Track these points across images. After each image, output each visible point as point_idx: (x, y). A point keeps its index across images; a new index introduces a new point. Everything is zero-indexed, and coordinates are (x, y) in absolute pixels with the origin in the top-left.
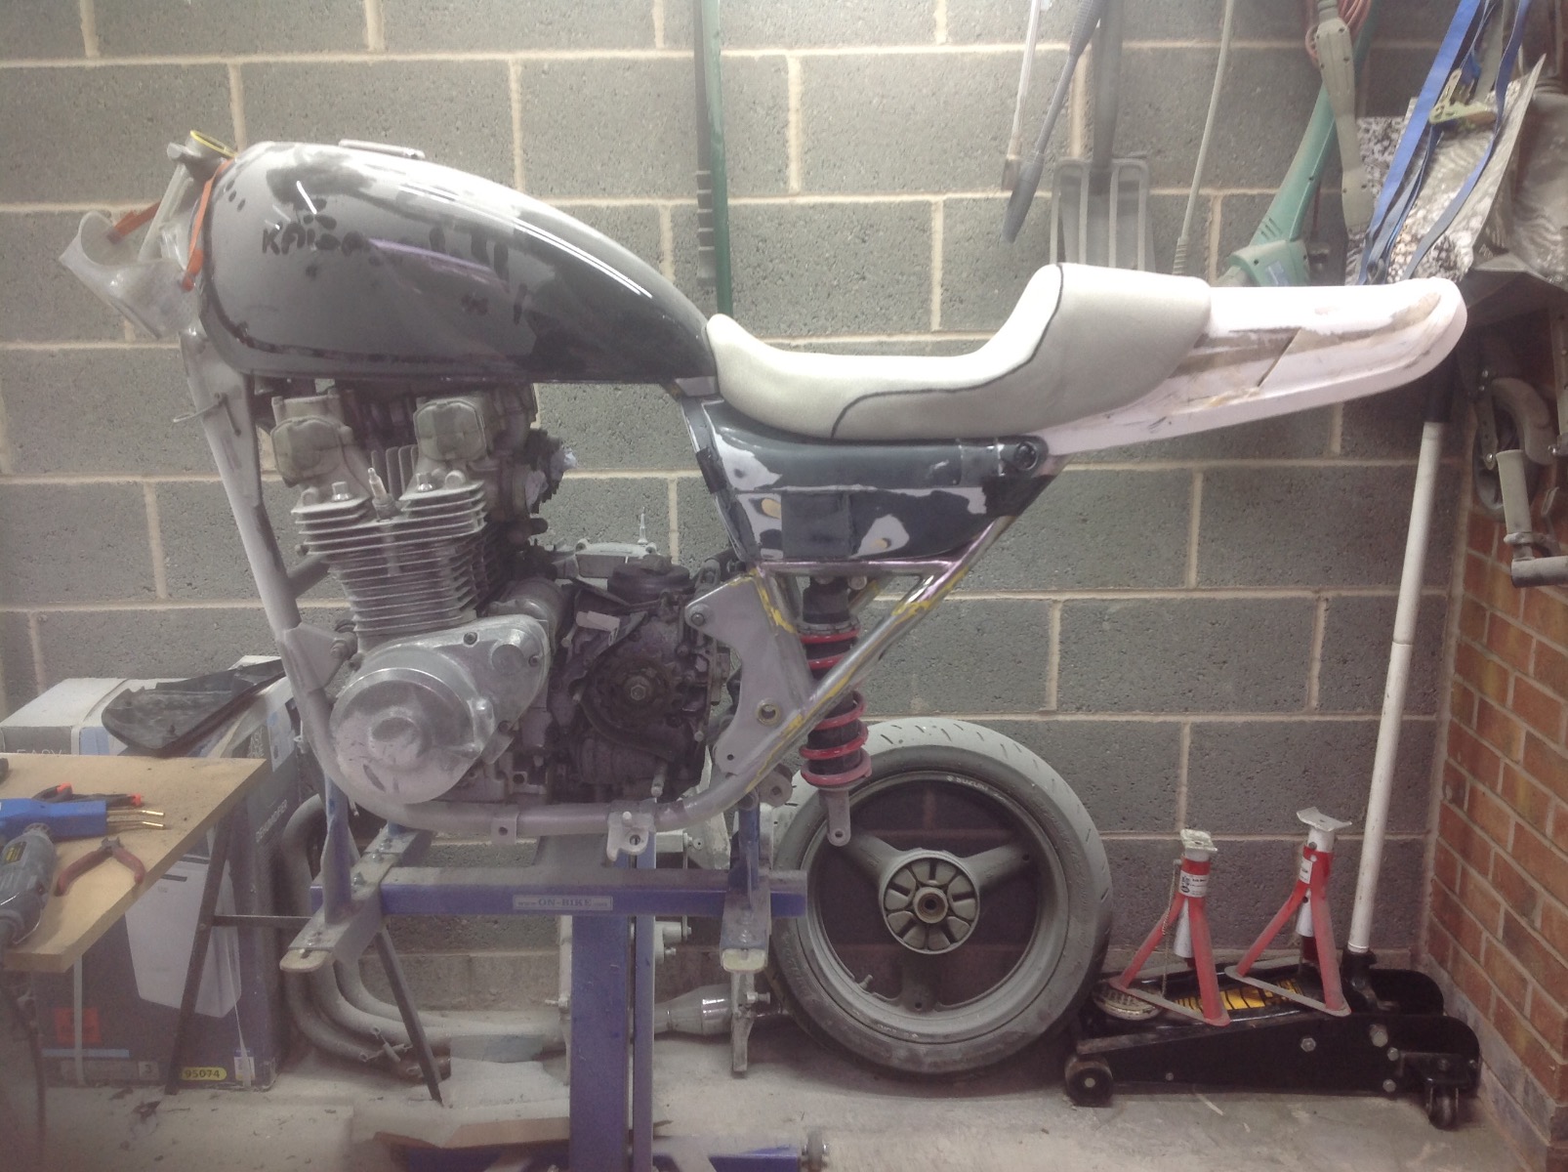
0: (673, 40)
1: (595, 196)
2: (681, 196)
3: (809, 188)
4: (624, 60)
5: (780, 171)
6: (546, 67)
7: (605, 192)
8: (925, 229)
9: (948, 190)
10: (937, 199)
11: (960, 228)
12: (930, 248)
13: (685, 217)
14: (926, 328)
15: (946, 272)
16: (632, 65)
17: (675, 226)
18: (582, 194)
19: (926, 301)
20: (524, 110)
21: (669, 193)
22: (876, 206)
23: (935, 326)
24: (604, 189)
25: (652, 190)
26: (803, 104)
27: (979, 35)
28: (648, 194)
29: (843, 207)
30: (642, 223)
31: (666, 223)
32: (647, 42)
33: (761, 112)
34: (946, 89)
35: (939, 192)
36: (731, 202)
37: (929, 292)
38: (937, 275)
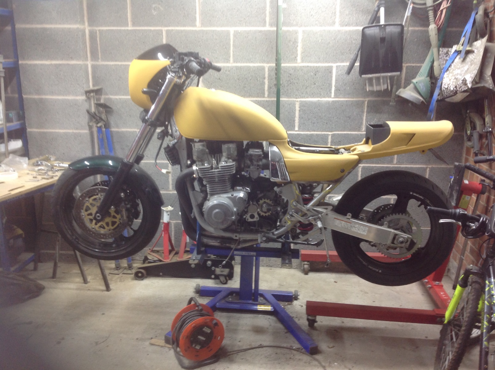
0: (271, 25)
1: (250, 63)
2: (271, 63)
3: (303, 61)
4: (258, 30)
5: (295, 57)
6: (239, 32)
8: (331, 72)
9: (337, 62)
11: (340, 72)
12: (332, 77)
13: (271, 69)
14: (330, 97)
15: (336, 83)
16: (260, 31)
17: (269, 71)
18: (246, 63)
19: (330, 90)
20: (234, 42)
21: (268, 63)
22: (319, 67)
23: (332, 97)
24: (252, 62)
25: (263, 62)
26: (302, 41)
27: (346, 25)
28: (263, 63)
29: (311, 67)
30: (261, 70)
31: (267, 70)
32: (264, 25)
33: (291, 43)
34: (338, 38)
35: (335, 63)
36: (282, 65)
37: (331, 88)
38: (334, 84)
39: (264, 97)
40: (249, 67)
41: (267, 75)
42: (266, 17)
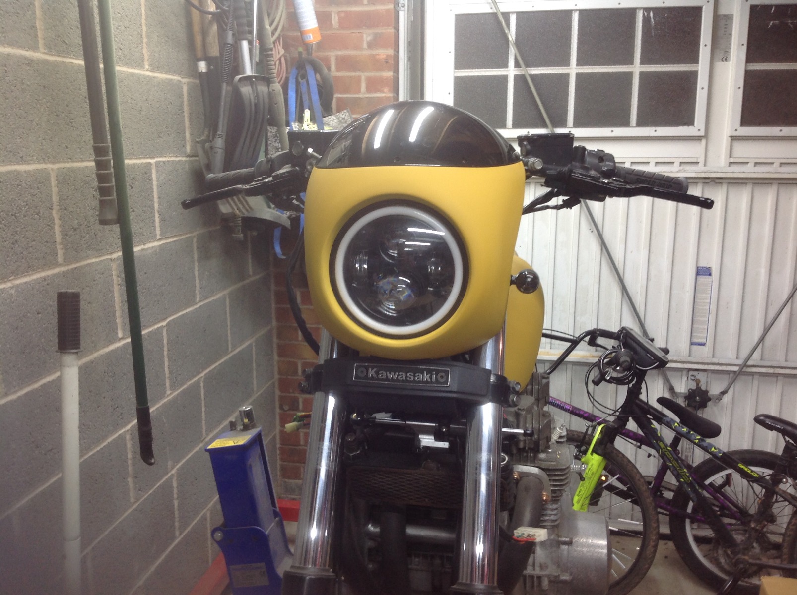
0: (48, 47)
1: (18, 163)
2: (59, 162)
4: (26, 58)
7: (22, 160)
8: (151, 179)
9: (156, 156)
10: (153, 161)
13: (62, 177)
14: (156, 238)
15: (159, 204)
16: (30, 62)
17: (58, 183)
18: (11, 162)
19: (154, 222)
21: (55, 160)
23: (158, 237)
24: (22, 157)
25: (45, 158)
27: (158, 68)
28: (44, 162)
30: (42, 183)
31: (53, 182)
32: (35, 44)
34: (151, 97)
35: (153, 158)
37: (154, 216)
38: (156, 206)
39: (57, 265)
40: (19, 172)
41: (55, 198)
42: (35, 18)
